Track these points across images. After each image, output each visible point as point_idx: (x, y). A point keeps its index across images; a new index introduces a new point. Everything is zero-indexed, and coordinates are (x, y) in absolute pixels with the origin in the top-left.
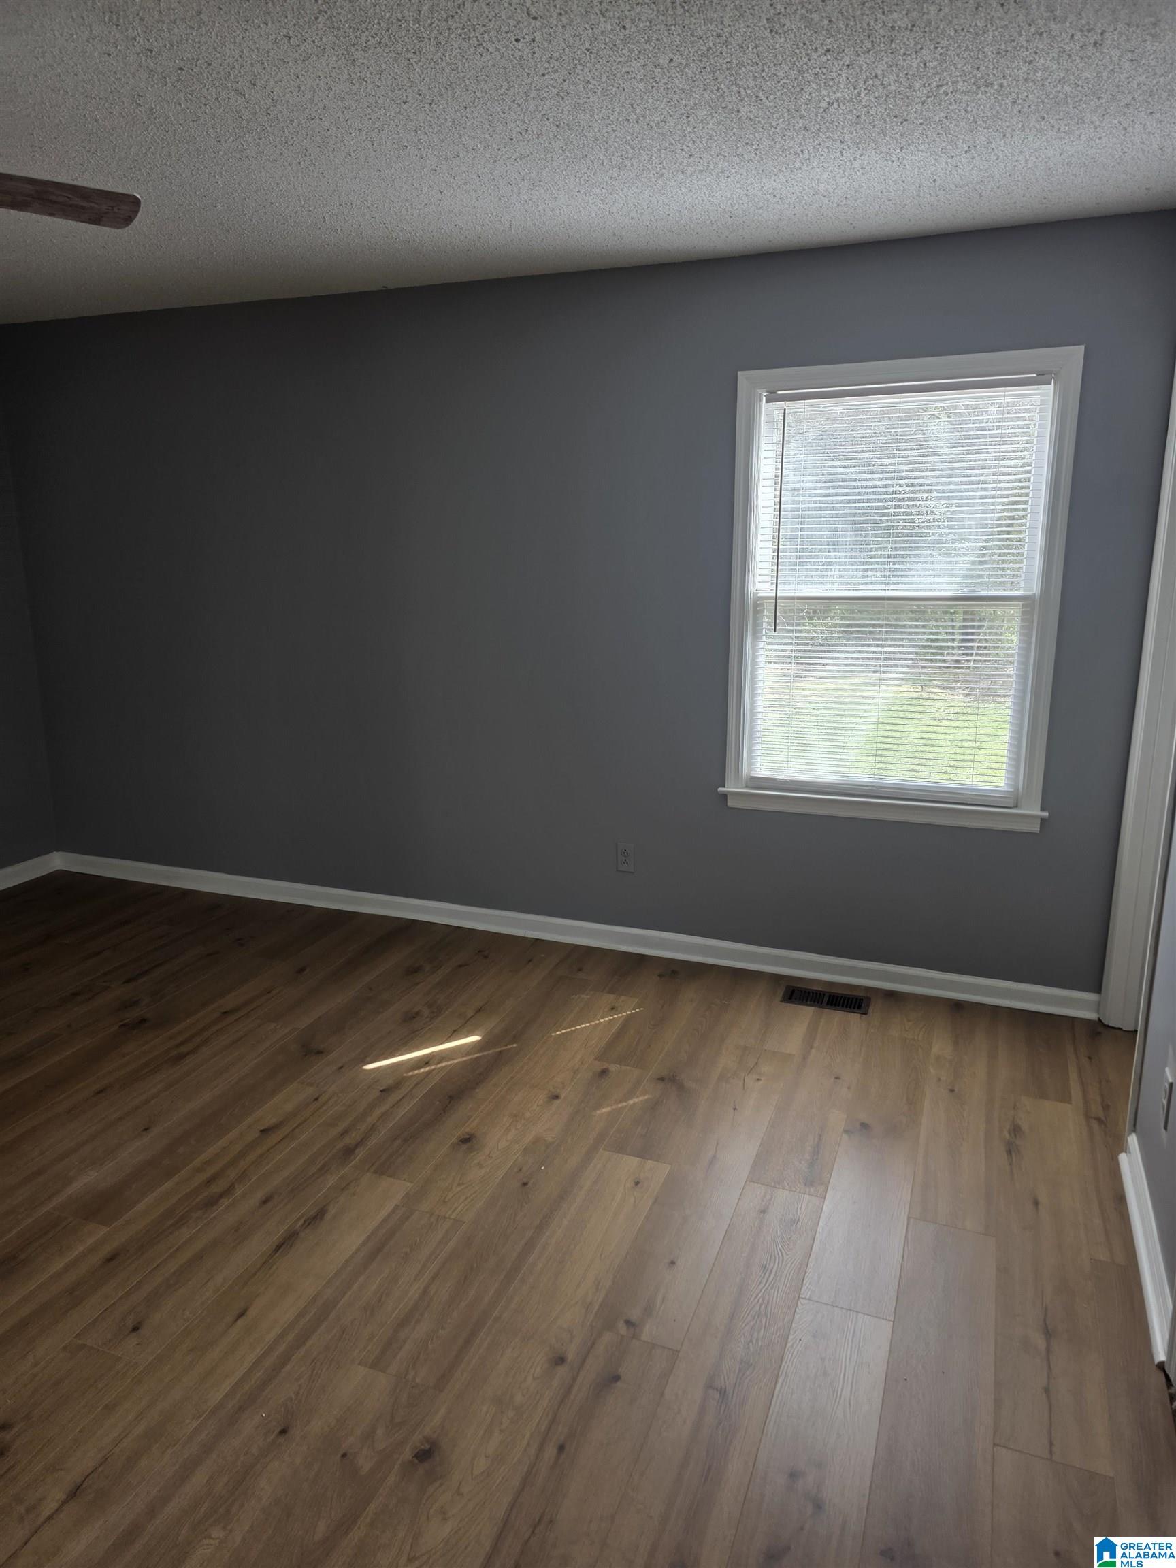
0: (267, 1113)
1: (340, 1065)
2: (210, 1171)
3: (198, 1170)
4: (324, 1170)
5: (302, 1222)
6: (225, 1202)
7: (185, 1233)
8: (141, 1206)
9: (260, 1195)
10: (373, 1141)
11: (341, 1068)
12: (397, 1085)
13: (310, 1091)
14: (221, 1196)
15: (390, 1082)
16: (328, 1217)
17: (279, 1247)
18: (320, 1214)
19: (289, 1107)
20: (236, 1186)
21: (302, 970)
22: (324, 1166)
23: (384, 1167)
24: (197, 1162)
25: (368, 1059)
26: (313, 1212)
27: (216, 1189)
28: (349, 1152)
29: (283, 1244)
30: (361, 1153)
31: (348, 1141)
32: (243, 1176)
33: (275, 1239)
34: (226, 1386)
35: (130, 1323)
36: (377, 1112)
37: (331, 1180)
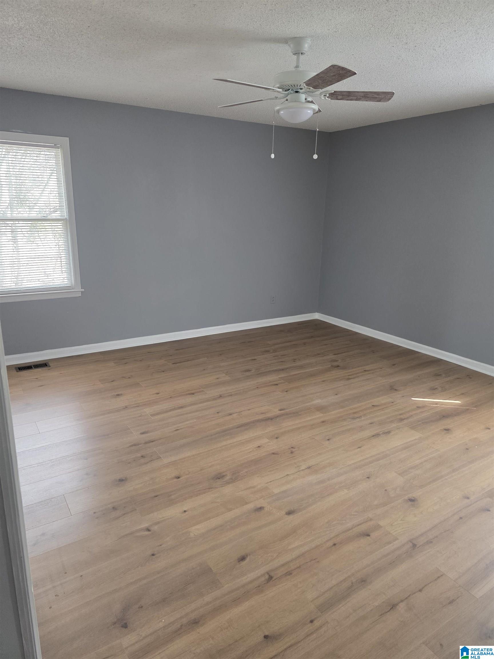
0: (376, 401)
1: (403, 395)
2: (355, 411)
3: (351, 409)
4: (392, 422)
5: (382, 432)
6: (358, 420)
7: (345, 423)
8: (333, 412)
9: (369, 421)
10: (410, 420)
11: (403, 396)
12: (423, 407)
13: (391, 399)
14: (357, 418)
15: (420, 405)
16: (391, 434)
17: (373, 436)
18: (389, 432)
19: (383, 402)
20: (362, 417)
21: (394, 365)
22: (392, 421)
23: (413, 427)
24: (351, 407)
25: (414, 397)
26: (386, 431)
27: (356, 415)
28: (402, 420)
29: (375, 436)
30: (405, 422)
31: (402, 417)
32: (365, 415)
33: (373, 433)
34: (352, 462)
35: (327, 438)
36: (414, 412)
37: (394, 425)
